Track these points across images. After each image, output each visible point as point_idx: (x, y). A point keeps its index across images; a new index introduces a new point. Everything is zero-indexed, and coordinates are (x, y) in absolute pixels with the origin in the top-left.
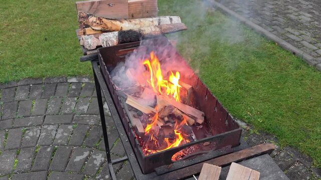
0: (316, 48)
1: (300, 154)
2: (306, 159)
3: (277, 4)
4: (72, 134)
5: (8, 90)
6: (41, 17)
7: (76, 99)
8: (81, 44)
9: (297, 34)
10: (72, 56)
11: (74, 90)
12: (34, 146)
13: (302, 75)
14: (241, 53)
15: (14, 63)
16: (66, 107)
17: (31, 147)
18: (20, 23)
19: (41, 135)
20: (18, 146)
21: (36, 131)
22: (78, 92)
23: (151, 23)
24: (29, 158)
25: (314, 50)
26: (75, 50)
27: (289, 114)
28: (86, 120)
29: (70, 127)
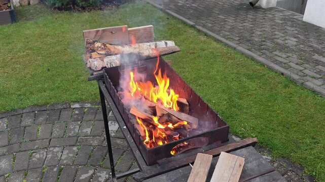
0: (302, 68)
1: (292, 164)
2: (298, 168)
3: (265, 30)
4: (77, 155)
5: (14, 117)
6: (43, 50)
7: (79, 123)
8: (88, 66)
9: (285, 57)
10: (74, 84)
11: (77, 114)
12: (41, 167)
13: (291, 93)
14: (233, 76)
15: (19, 93)
16: (71, 130)
17: (38, 168)
18: (23, 56)
19: (48, 156)
20: (26, 168)
21: (43, 154)
22: (80, 117)
23: (149, 47)
24: (37, 178)
25: (301, 71)
26: (77, 78)
27: (280, 128)
28: (90, 141)
29: (75, 148)
